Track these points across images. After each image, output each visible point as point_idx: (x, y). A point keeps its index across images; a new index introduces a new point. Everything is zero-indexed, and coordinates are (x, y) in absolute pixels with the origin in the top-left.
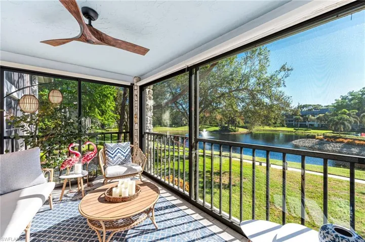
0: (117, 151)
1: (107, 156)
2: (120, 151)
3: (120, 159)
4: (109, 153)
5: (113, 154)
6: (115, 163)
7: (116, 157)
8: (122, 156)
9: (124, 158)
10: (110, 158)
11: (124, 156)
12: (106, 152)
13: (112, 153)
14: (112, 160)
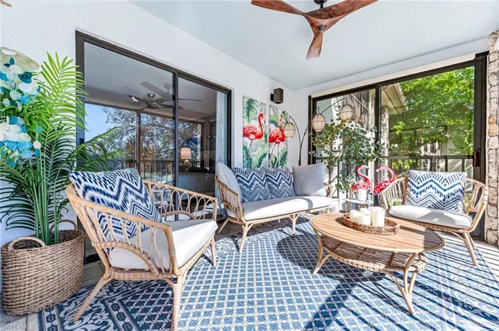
0: (428, 185)
1: (408, 189)
2: (434, 185)
3: (432, 199)
4: (411, 185)
5: (418, 188)
6: (421, 203)
7: (423, 194)
8: (438, 195)
9: (442, 198)
10: (412, 193)
11: (441, 195)
12: (409, 183)
13: (418, 186)
14: (415, 196)
